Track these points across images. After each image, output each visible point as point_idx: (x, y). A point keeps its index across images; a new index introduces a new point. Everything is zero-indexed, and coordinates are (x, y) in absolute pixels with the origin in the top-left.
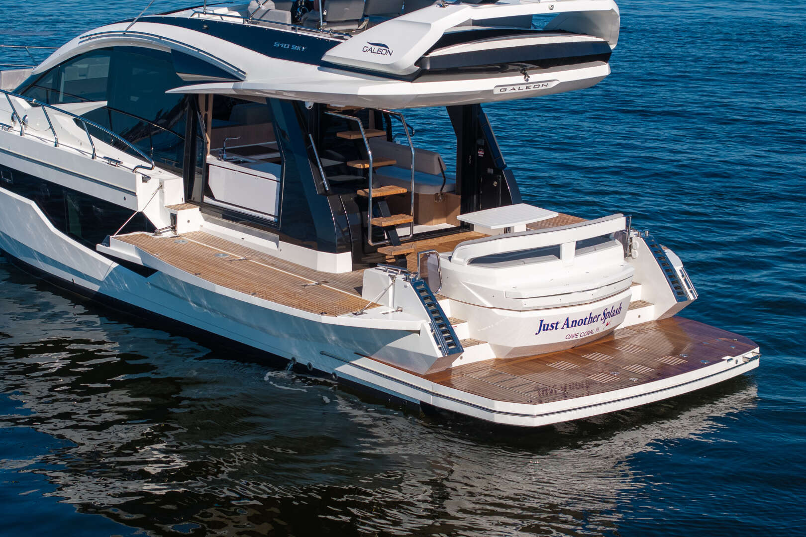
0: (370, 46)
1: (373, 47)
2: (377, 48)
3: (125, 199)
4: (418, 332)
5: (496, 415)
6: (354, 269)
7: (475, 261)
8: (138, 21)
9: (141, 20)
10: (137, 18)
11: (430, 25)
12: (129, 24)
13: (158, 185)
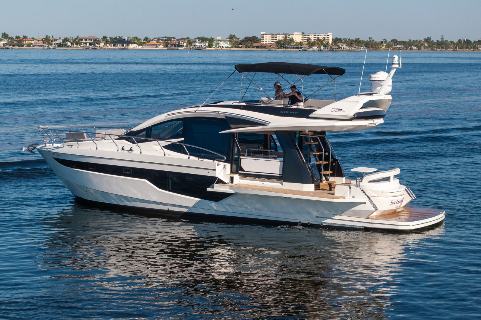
0: (334, 110)
1: (335, 110)
2: (337, 110)
3: (208, 172)
4: (365, 203)
5: (399, 226)
6: (315, 190)
7: (370, 182)
8: (201, 107)
9: (202, 106)
10: (201, 106)
11: (359, 102)
12: (198, 108)
13: (223, 167)
